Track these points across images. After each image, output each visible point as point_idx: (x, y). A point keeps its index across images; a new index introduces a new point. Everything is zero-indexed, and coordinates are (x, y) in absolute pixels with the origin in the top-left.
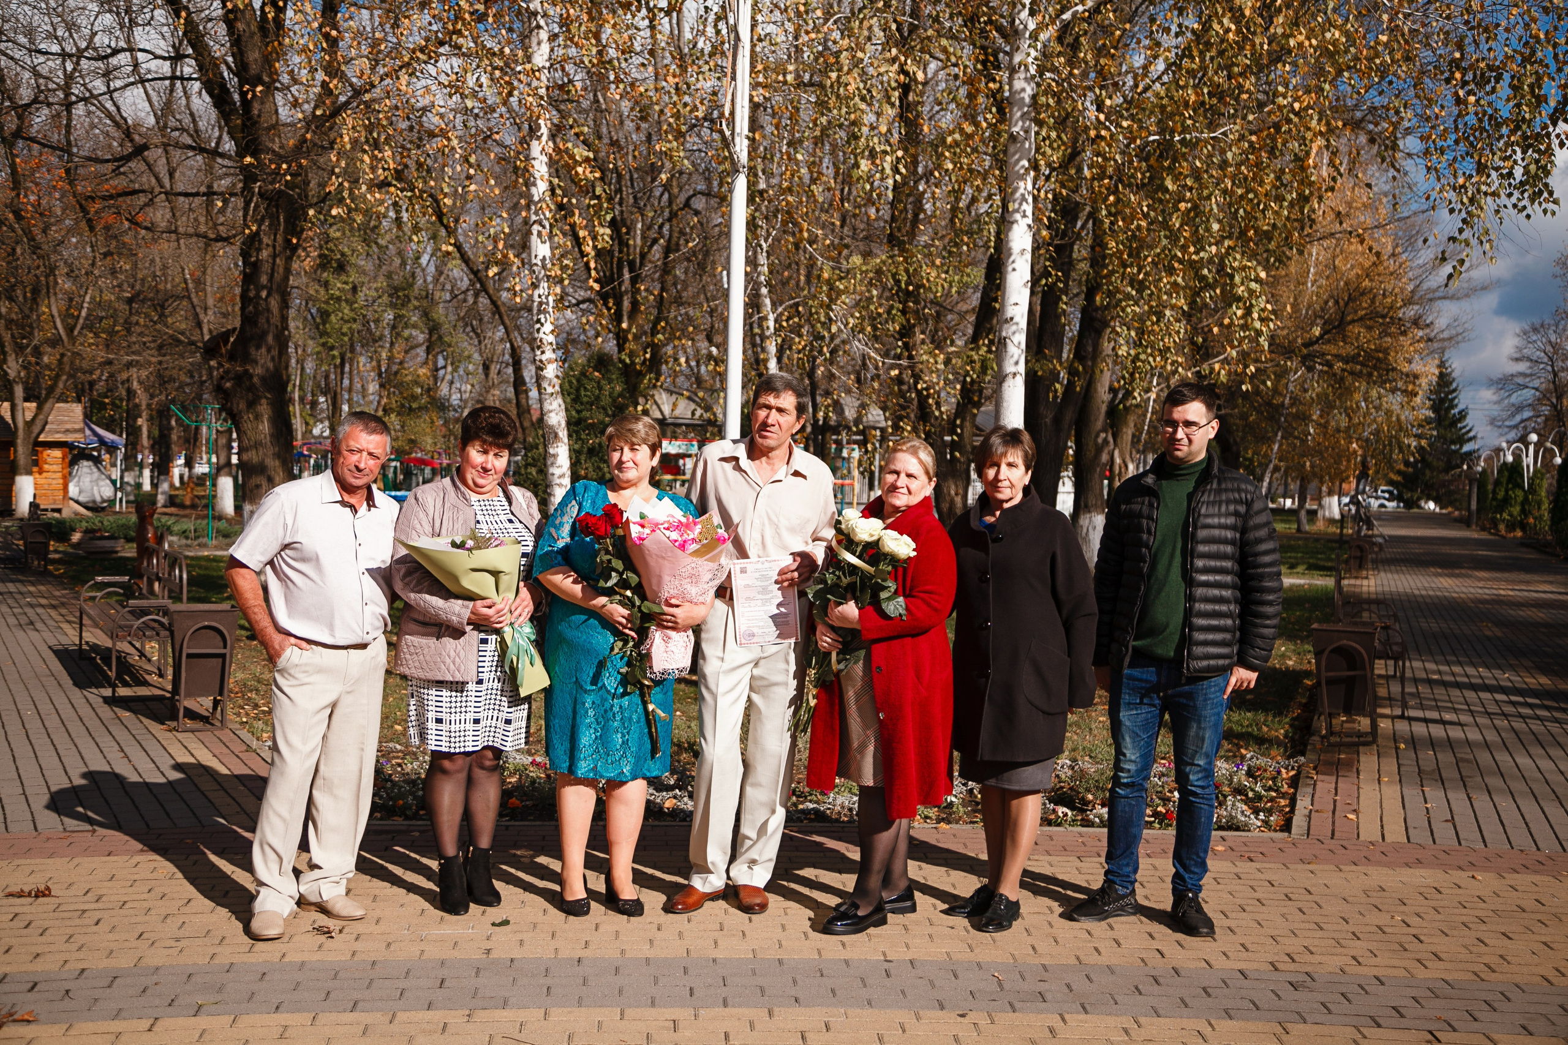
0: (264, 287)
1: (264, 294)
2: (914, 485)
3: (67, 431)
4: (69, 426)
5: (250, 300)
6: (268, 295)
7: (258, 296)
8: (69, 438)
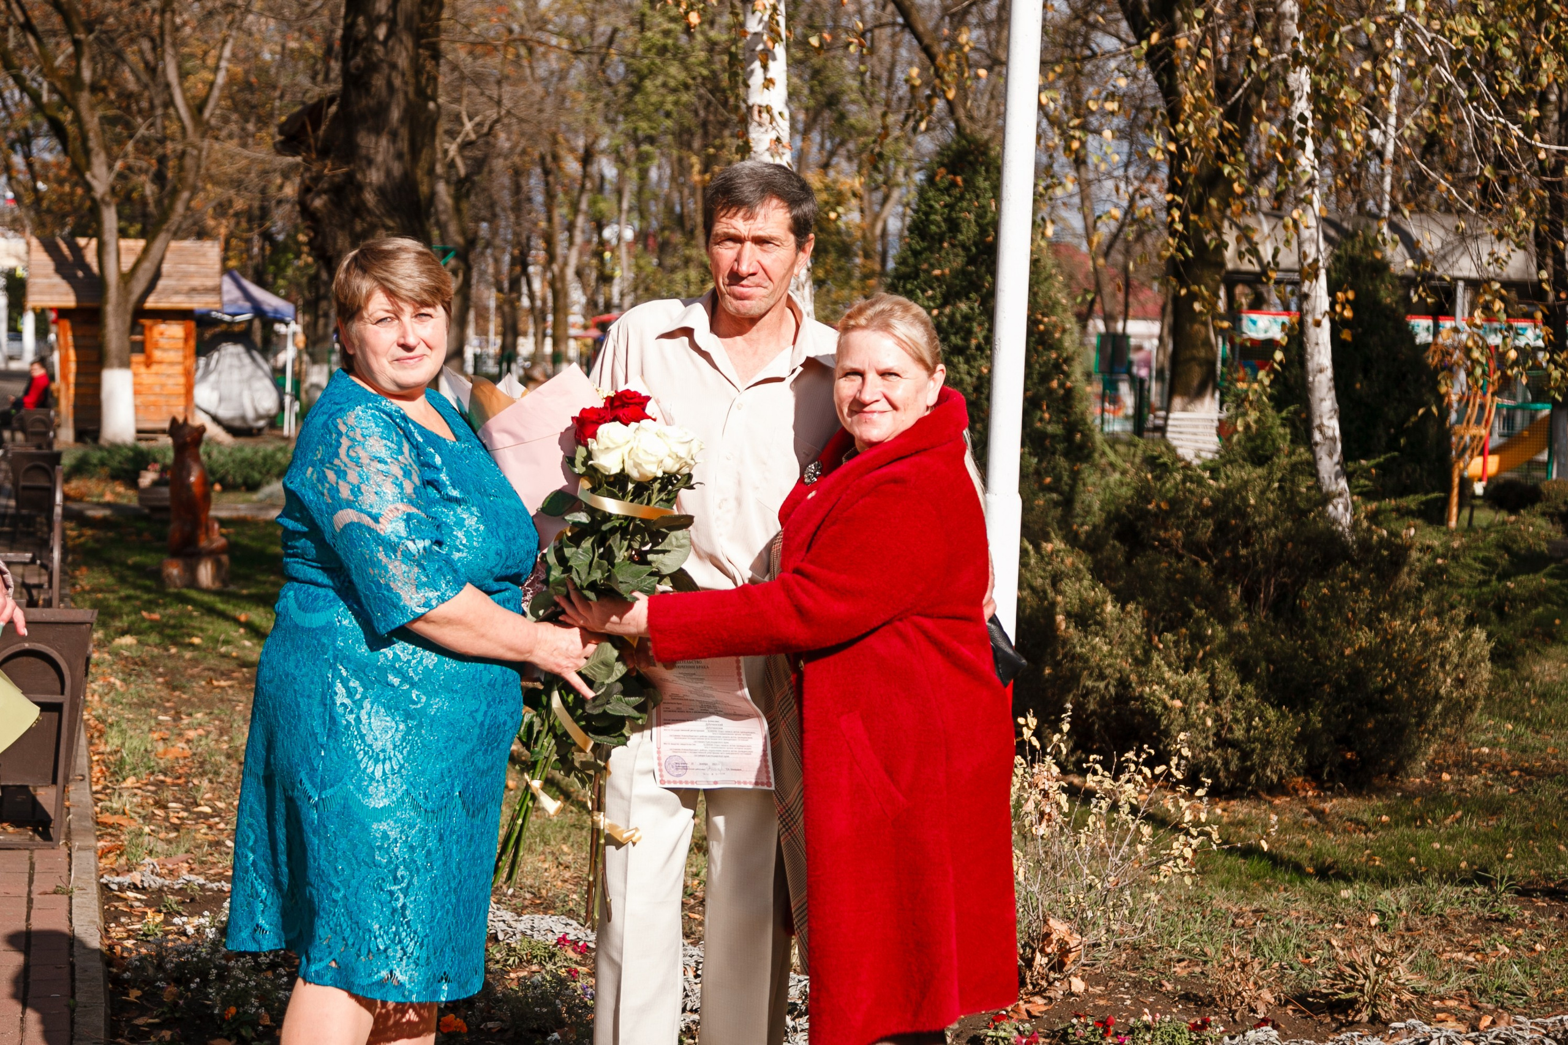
0: (379, 19)
1: (381, 32)
2: (899, 390)
3: (193, 290)
4: (196, 282)
5: (358, 43)
6: (390, 34)
7: (371, 36)
8: (198, 303)
